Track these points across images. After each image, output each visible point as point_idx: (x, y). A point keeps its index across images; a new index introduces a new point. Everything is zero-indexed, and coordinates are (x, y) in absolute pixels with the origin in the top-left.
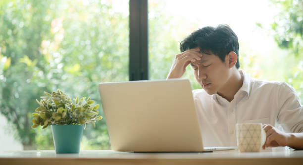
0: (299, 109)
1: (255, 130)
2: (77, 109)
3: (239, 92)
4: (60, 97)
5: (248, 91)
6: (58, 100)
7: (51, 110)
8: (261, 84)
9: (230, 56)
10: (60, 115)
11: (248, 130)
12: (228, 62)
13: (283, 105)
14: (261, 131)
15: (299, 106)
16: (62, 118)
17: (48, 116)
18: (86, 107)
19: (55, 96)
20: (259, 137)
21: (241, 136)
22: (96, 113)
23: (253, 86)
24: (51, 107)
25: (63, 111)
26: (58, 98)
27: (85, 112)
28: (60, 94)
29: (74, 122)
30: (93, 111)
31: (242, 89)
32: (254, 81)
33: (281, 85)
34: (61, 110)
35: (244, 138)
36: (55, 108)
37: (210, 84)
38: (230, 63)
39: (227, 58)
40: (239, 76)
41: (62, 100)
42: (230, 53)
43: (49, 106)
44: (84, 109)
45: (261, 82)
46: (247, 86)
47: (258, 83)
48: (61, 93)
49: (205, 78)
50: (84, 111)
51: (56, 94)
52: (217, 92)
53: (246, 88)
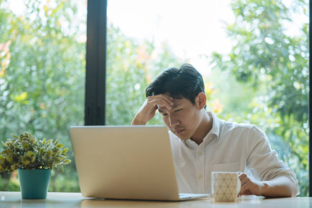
0: (269, 155)
1: (232, 179)
2: (46, 154)
3: (208, 134)
4: (28, 140)
5: (217, 134)
6: (26, 144)
7: (19, 153)
8: (231, 127)
9: (199, 97)
10: (29, 159)
11: (224, 180)
12: (198, 104)
13: (254, 149)
14: (236, 180)
15: (269, 151)
16: (31, 163)
17: (16, 159)
18: (55, 150)
19: (23, 138)
20: (235, 187)
21: (217, 185)
22: (65, 157)
23: (223, 128)
24: (18, 150)
25: (32, 156)
26: (27, 141)
27: (55, 157)
28: (27, 137)
29: (42, 165)
30: (62, 154)
31: (212, 132)
32: (223, 124)
33: (252, 129)
34: (29, 153)
35: (220, 187)
36: (22, 151)
37: (184, 129)
38: (200, 104)
39: (197, 99)
40: (208, 118)
41: (30, 144)
42: (200, 94)
43: (16, 148)
44: (53, 153)
45: (231, 124)
46: (217, 128)
47: (228, 126)
48: (29, 136)
49: (178, 124)
50: (53, 155)
51: (23, 137)
52: (190, 137)
53: (216, 131)
